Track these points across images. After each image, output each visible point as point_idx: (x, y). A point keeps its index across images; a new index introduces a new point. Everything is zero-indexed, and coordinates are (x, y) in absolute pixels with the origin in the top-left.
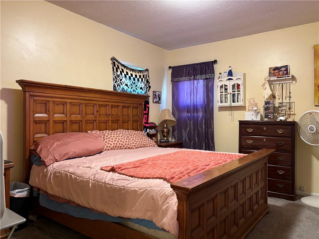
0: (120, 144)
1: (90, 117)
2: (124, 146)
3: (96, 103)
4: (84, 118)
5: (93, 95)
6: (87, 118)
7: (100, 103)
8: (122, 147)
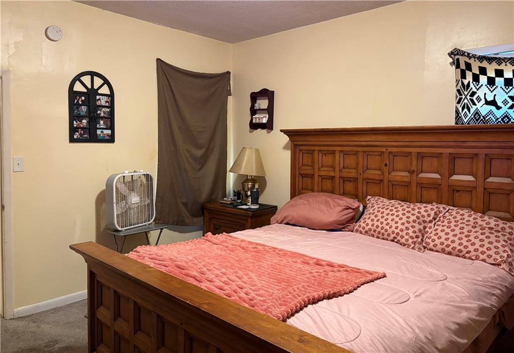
0: (382, 229)
1: (374, 174)
2: (390, 234)
3: (384, 149)
4: (360, 174)
5: (373, 138)
6: (366, 175)
7: (390, 149)
8: (386, 236)
